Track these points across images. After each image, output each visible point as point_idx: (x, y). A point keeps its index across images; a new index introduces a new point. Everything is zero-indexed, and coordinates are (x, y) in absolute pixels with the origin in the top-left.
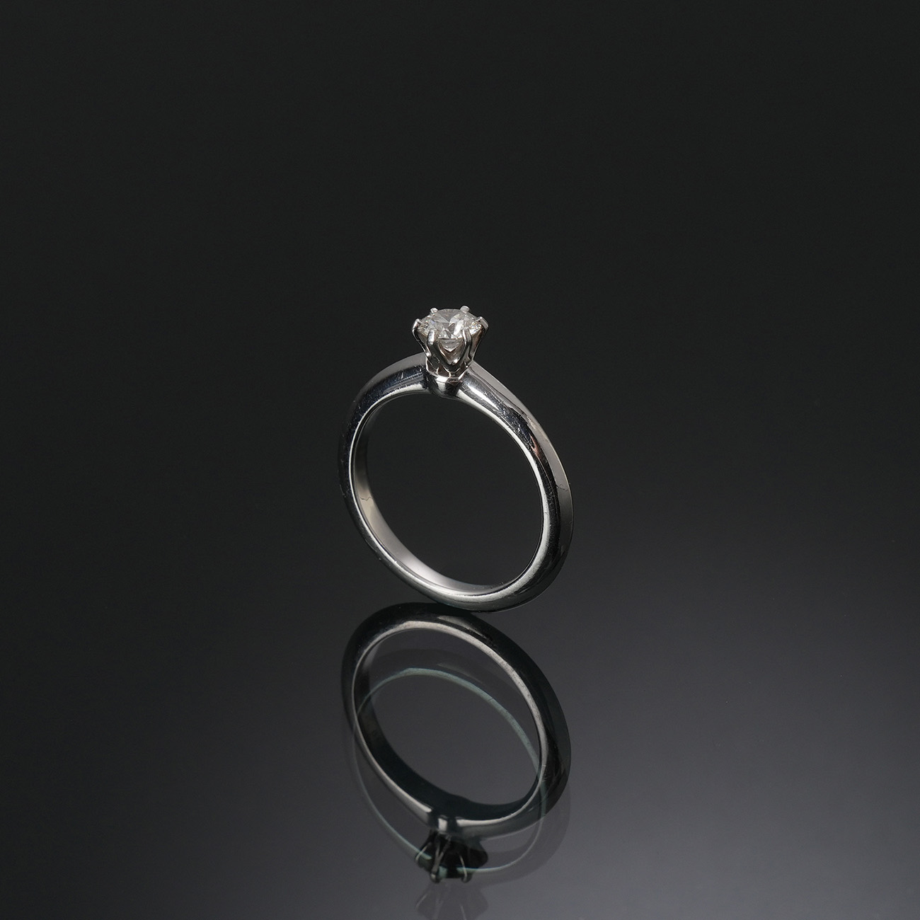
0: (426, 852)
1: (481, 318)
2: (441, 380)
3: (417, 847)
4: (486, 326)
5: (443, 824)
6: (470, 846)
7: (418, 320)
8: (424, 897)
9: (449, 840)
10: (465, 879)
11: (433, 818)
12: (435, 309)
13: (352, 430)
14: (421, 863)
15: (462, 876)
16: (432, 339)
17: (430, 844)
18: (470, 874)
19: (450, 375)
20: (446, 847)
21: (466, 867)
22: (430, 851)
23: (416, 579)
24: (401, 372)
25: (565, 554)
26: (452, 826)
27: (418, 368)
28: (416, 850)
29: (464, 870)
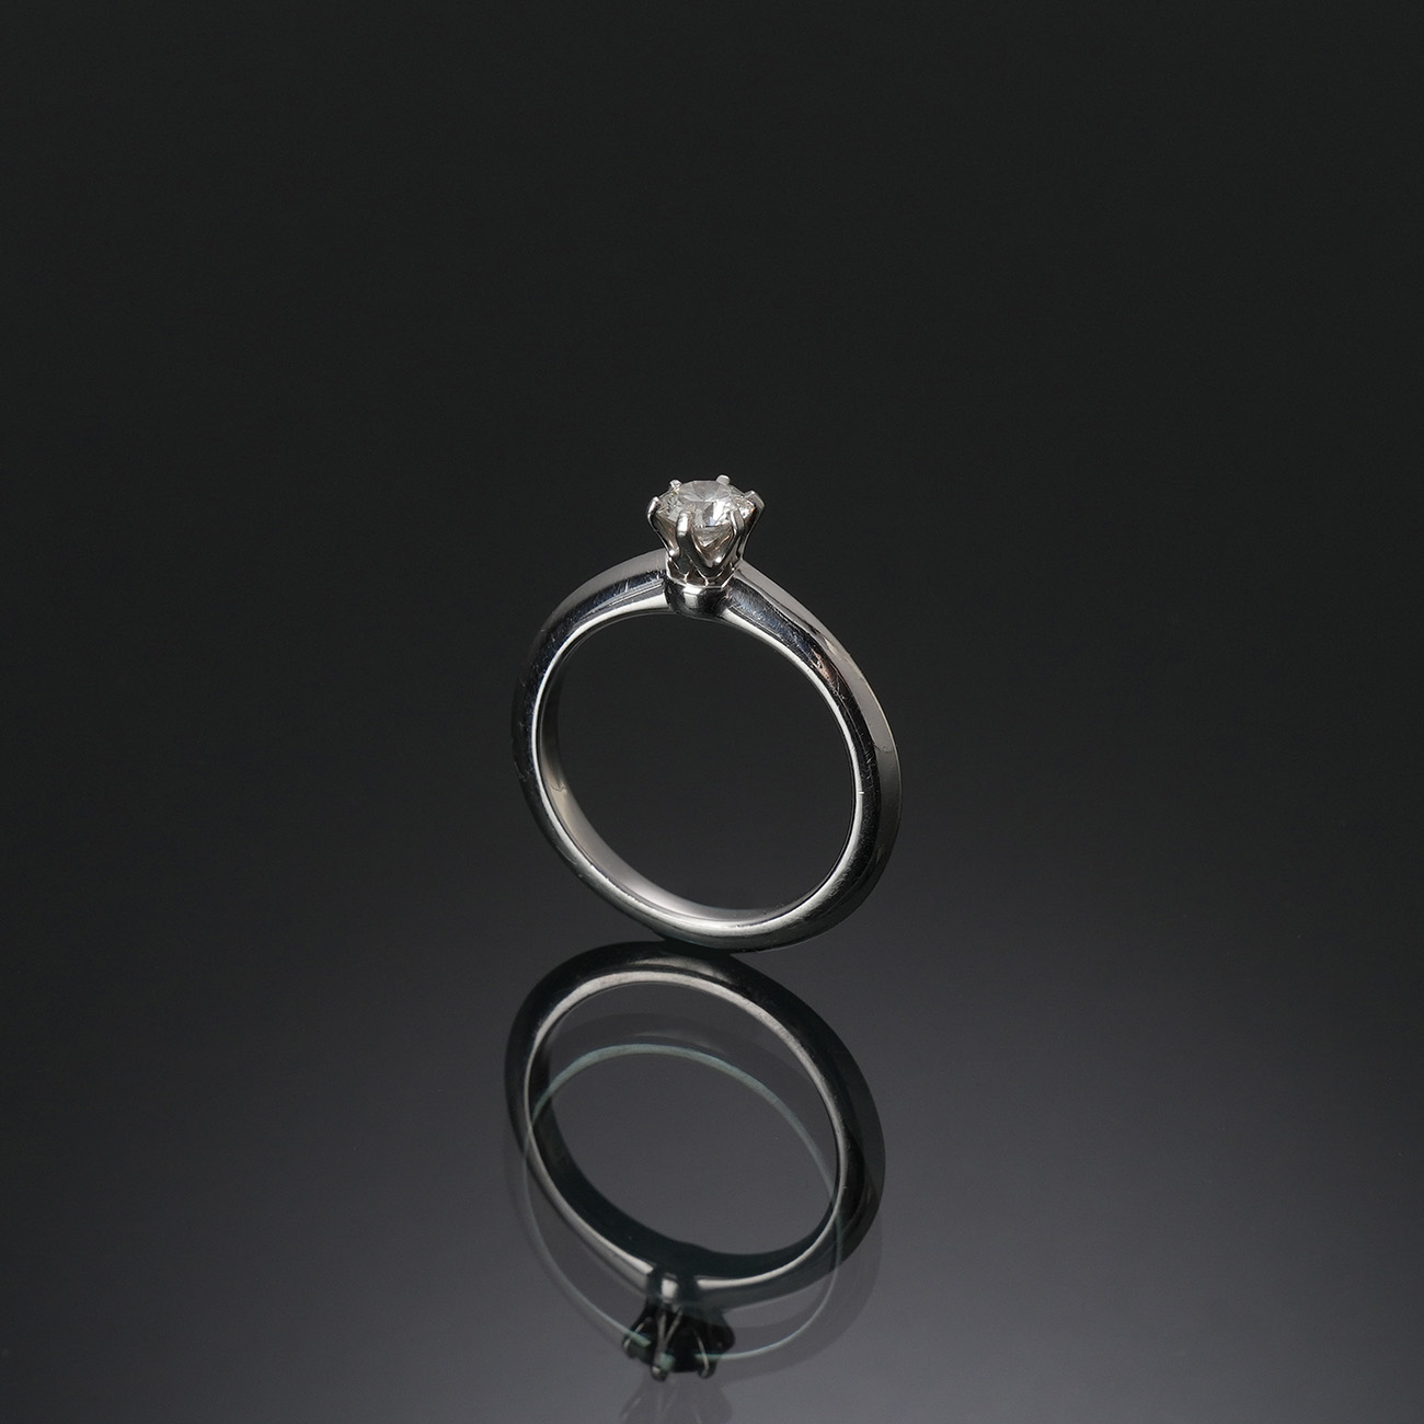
0: (640, 1333)
1: (753, 492)
2: (691, 592)
3: (626, 1326)
4: (761, 505)
5: (668, 1288)
6: (710, 1322)
7: (656, 499)
8: (637, 1402)
9: (680, 1314)
10: (705, 1372)
11: (655, 1280)
12: (677, 482)
13: (540, 675)
14: (633, 1350)
15: (698, 1367)
16: (683, 527)
17: (648, 1320)
18: (713, 1364)
19: (707, 583)
20: (676, 1323)
21: (707, 1352)
22: (650, 1331)
23: (642, 906)
24: (624, 582)
25: (886, 857)
26: (687, 1290)
27: (653, 574)
28: (626, 1330)
29: (704, 1357)
